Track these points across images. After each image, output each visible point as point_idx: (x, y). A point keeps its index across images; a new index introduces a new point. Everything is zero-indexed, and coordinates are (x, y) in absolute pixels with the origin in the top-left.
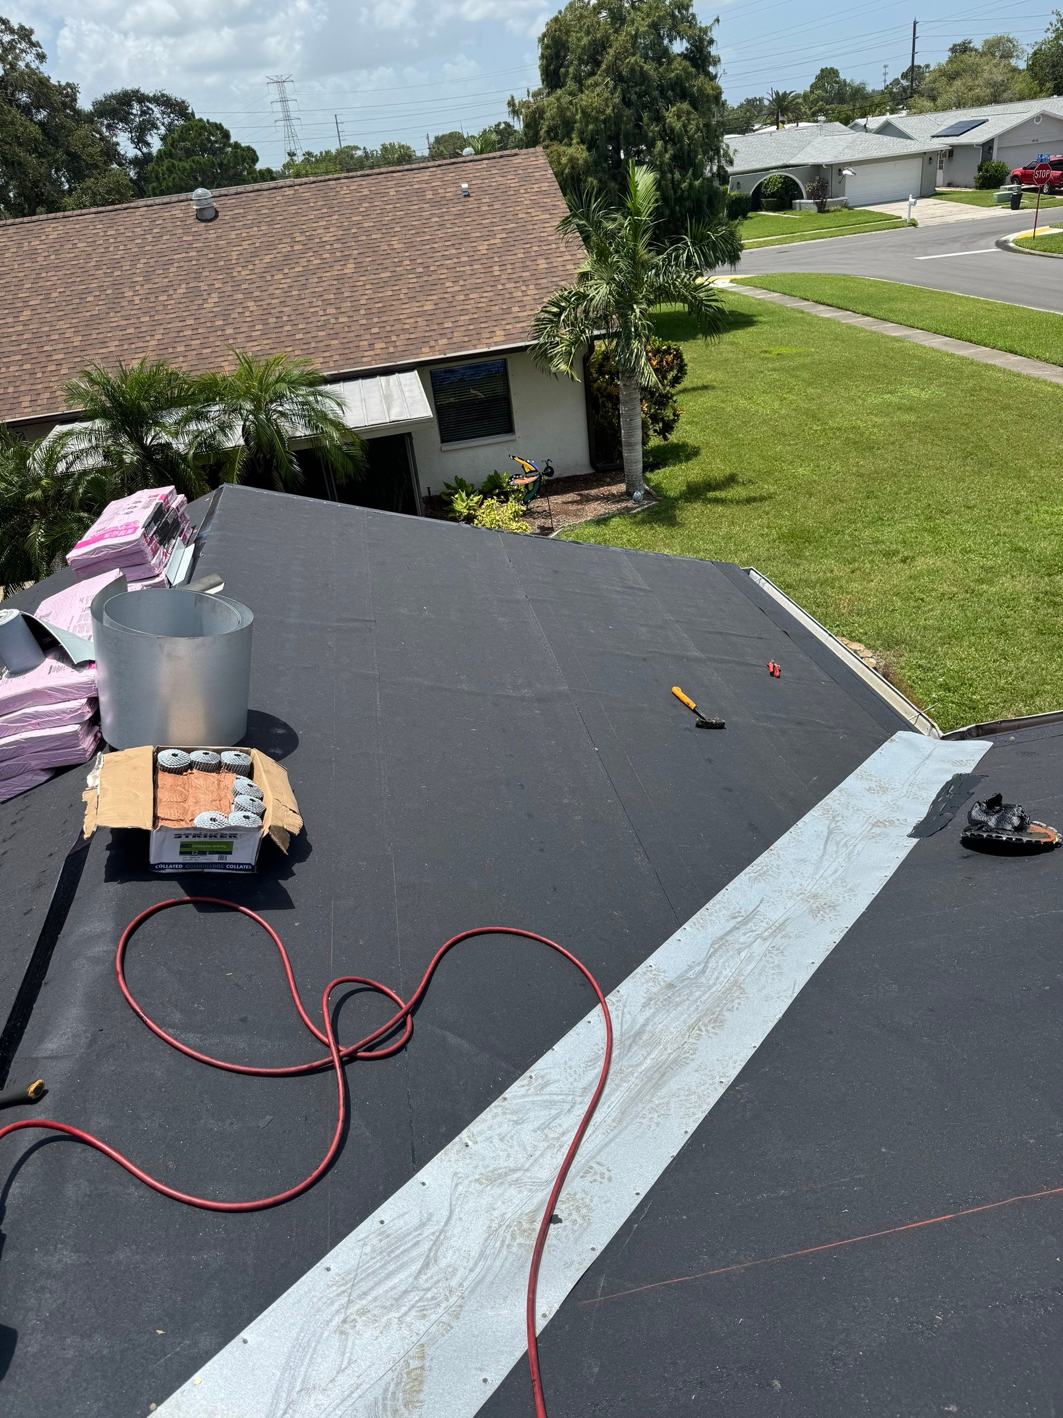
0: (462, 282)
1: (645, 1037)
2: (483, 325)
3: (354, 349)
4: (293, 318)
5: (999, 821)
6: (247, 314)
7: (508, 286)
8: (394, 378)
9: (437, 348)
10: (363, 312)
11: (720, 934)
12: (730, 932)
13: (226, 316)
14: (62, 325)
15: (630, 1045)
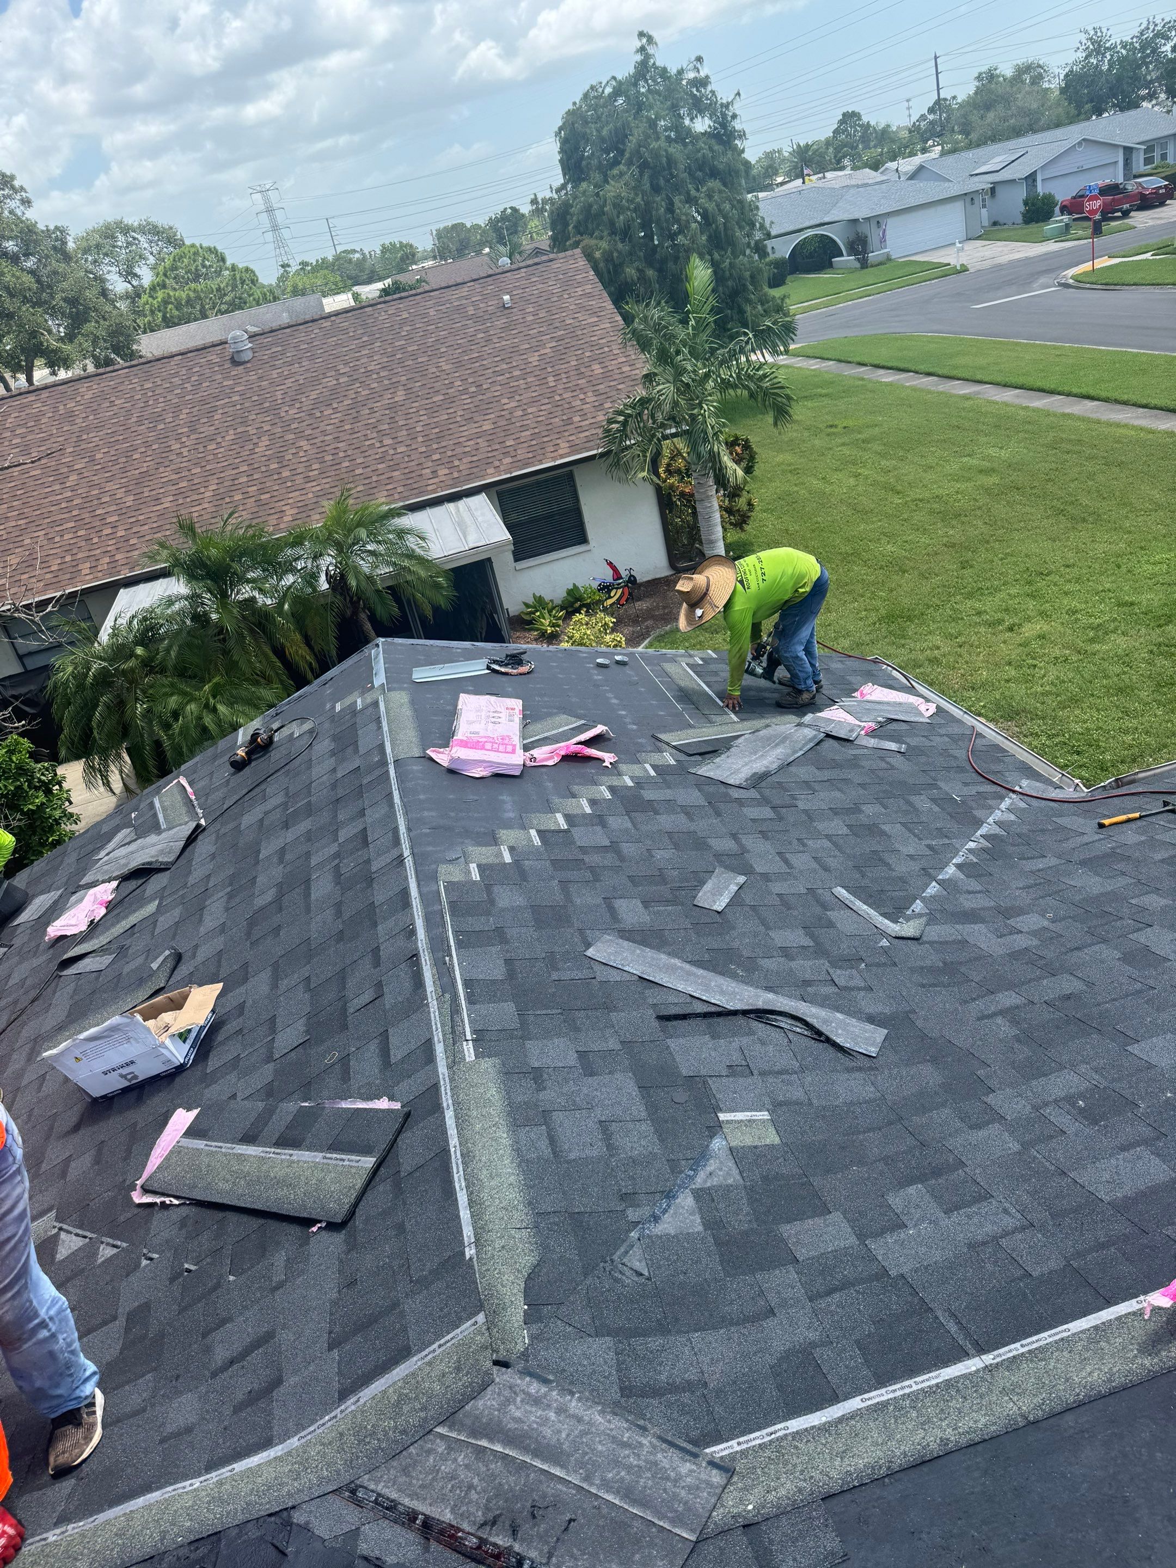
0: (517, 398)
2: (545, 439)
3: (418, 479)
4: (349, 453)
6: (302, 454)
7: (565, 396)
8: (462, 504)
9: (502, 468)
10: (420, 439)
13: (280, 459)
14: (110, 486)
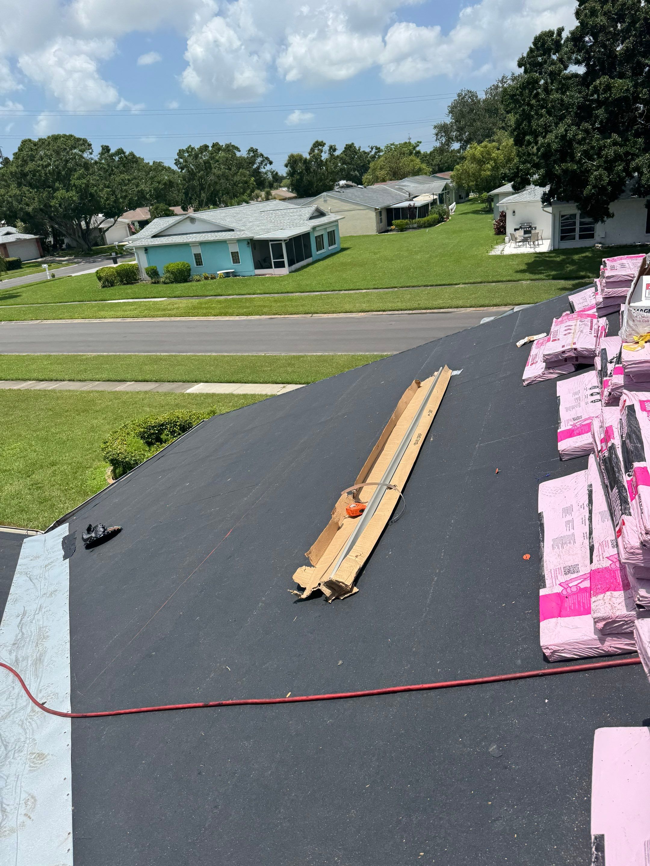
1: (21, 659)
5: (96, 534)
11: (18, 623)
12: (21, 620)
15: (18, 664)
